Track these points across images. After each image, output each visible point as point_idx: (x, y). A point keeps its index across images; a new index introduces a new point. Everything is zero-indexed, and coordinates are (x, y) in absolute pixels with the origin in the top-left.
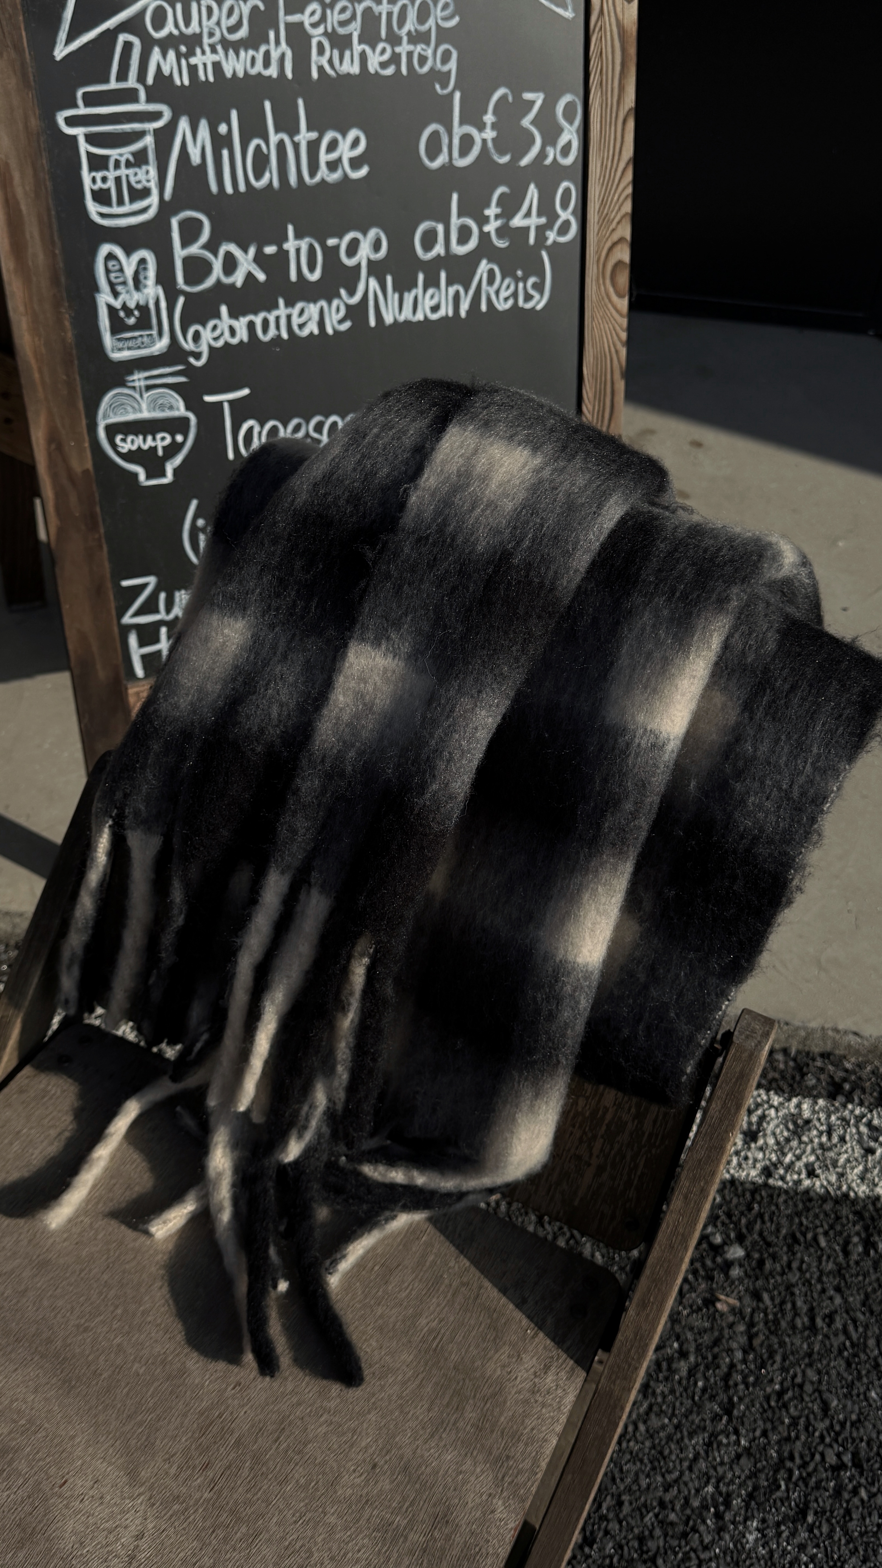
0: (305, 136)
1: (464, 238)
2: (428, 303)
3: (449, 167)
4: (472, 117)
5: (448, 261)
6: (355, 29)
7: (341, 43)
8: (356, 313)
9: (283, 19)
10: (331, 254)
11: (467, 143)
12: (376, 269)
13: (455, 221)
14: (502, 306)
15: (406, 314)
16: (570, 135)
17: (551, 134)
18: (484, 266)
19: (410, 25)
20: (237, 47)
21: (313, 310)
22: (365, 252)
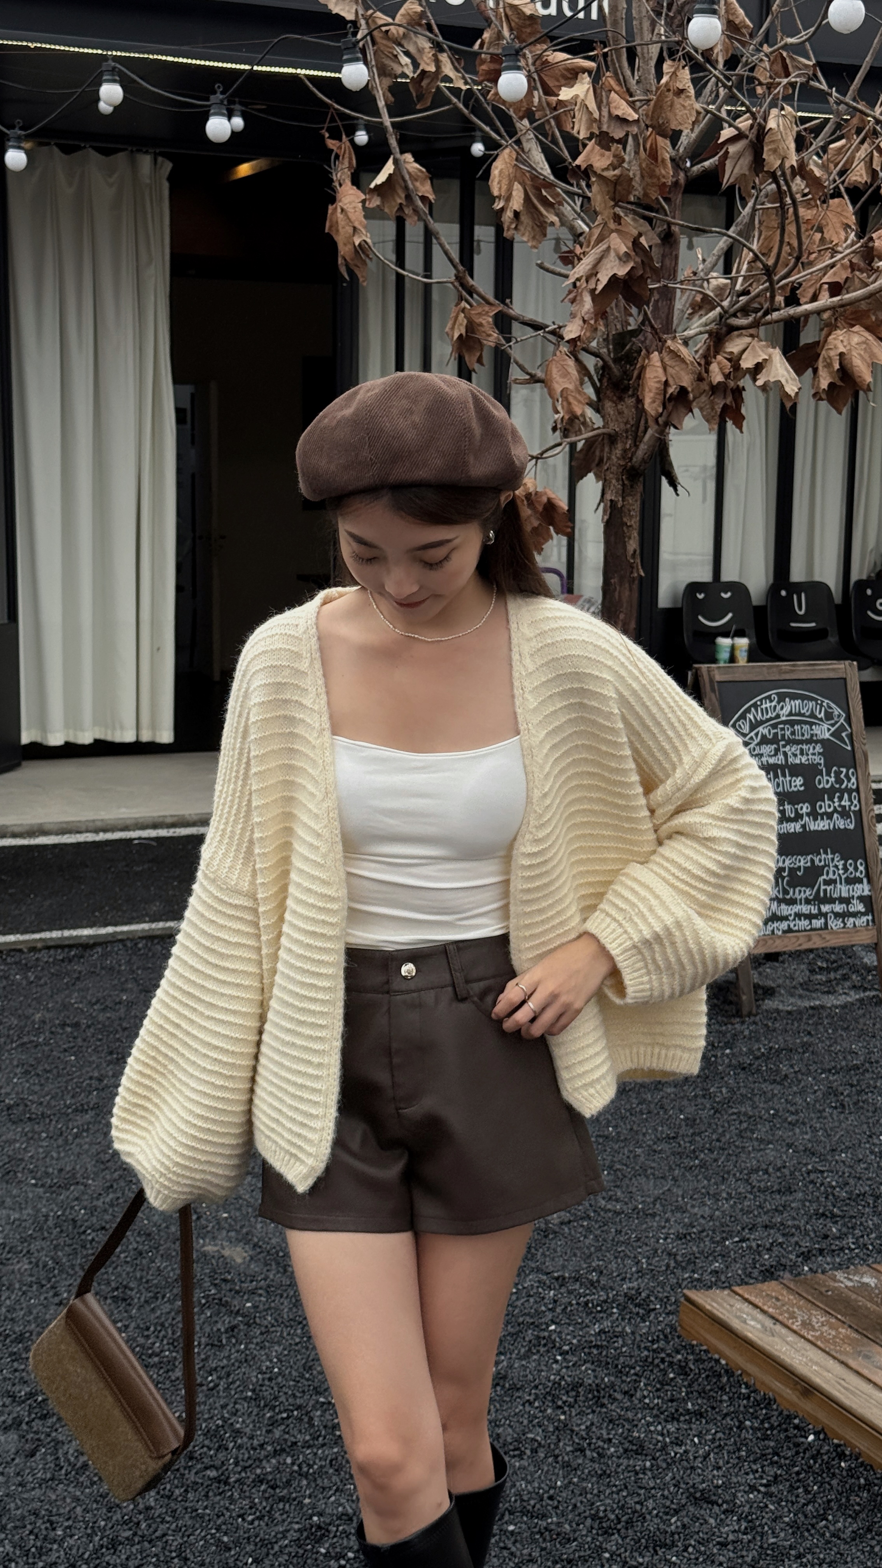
0: (788, 778)
1: (830, 806)
2: (822, 825)
3: (824, 788)
4: (829, 774)
5: (826, 813)
6: (798, 752)
7: (795, 755)
8: (804, 826)
9: (782, 750)
10: (796, 810)
11: (828, 781)
12: (808, 815)
13: (827, 802)
14: (842, 827)
15: (816, 828)
16: (853, 780)
17: (849, 780)
18: (835, 815)
19: (811, 751)
20: (771, 756)
21: (793, 825)
22: (805, 810)
